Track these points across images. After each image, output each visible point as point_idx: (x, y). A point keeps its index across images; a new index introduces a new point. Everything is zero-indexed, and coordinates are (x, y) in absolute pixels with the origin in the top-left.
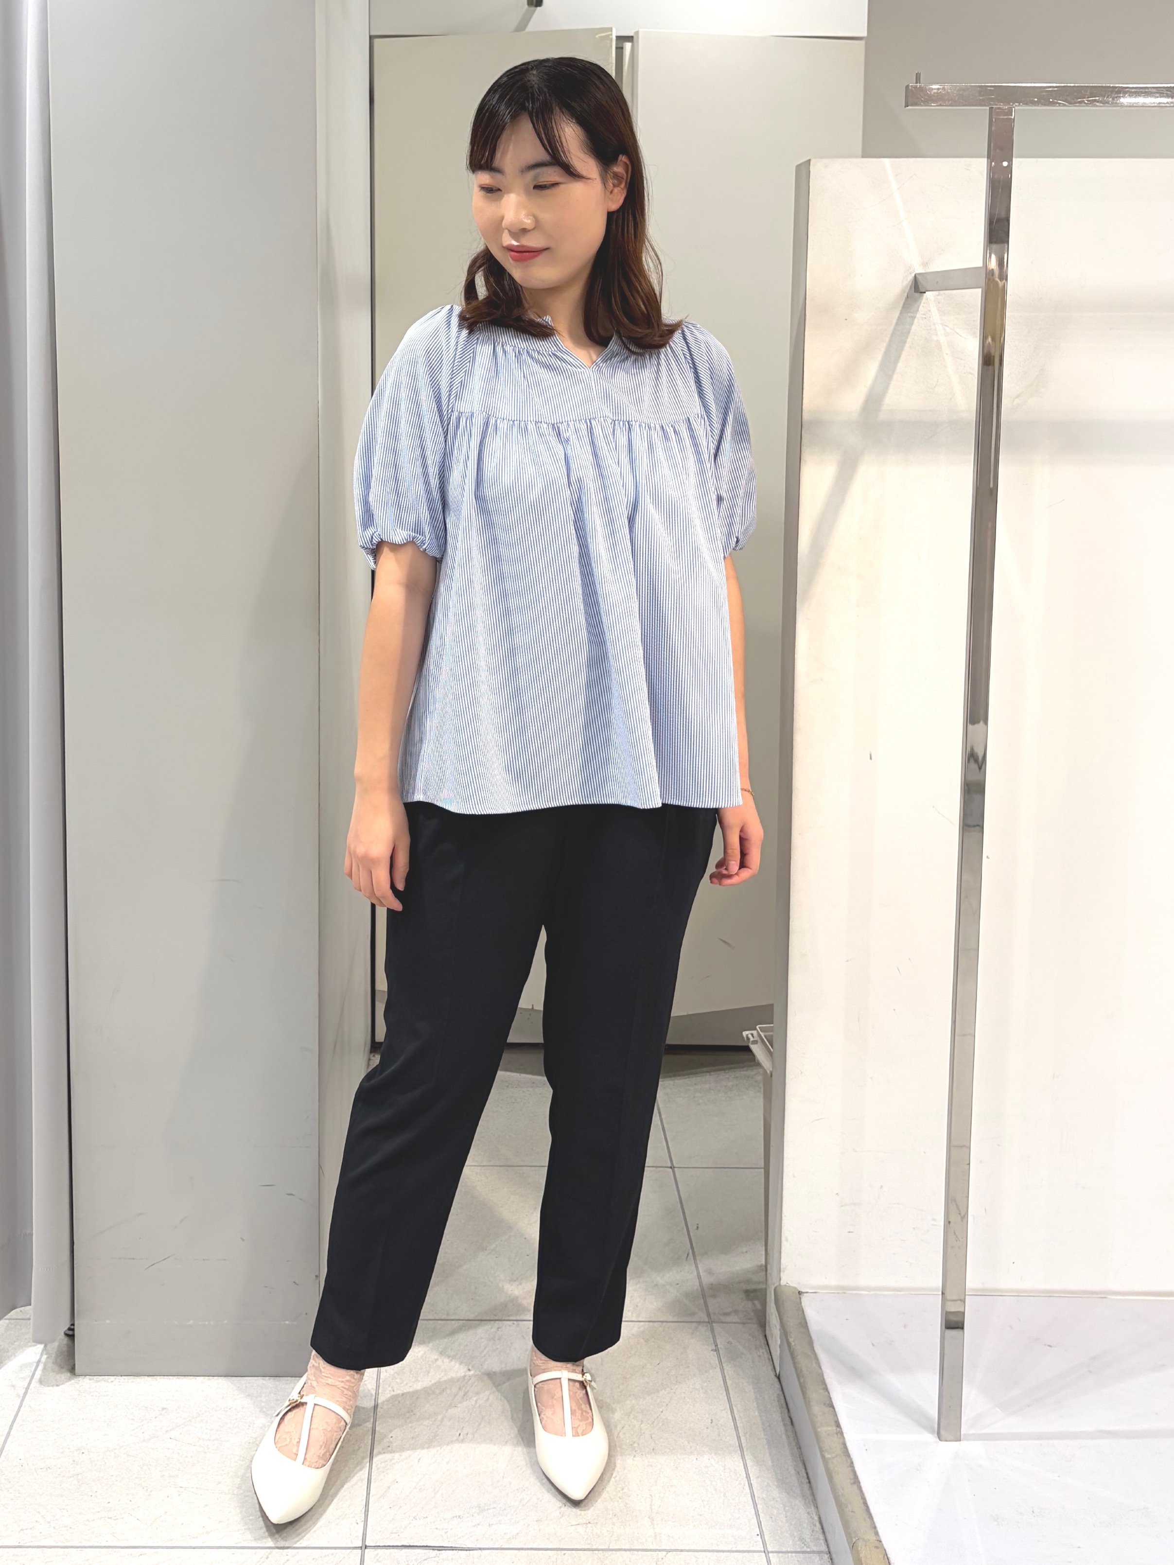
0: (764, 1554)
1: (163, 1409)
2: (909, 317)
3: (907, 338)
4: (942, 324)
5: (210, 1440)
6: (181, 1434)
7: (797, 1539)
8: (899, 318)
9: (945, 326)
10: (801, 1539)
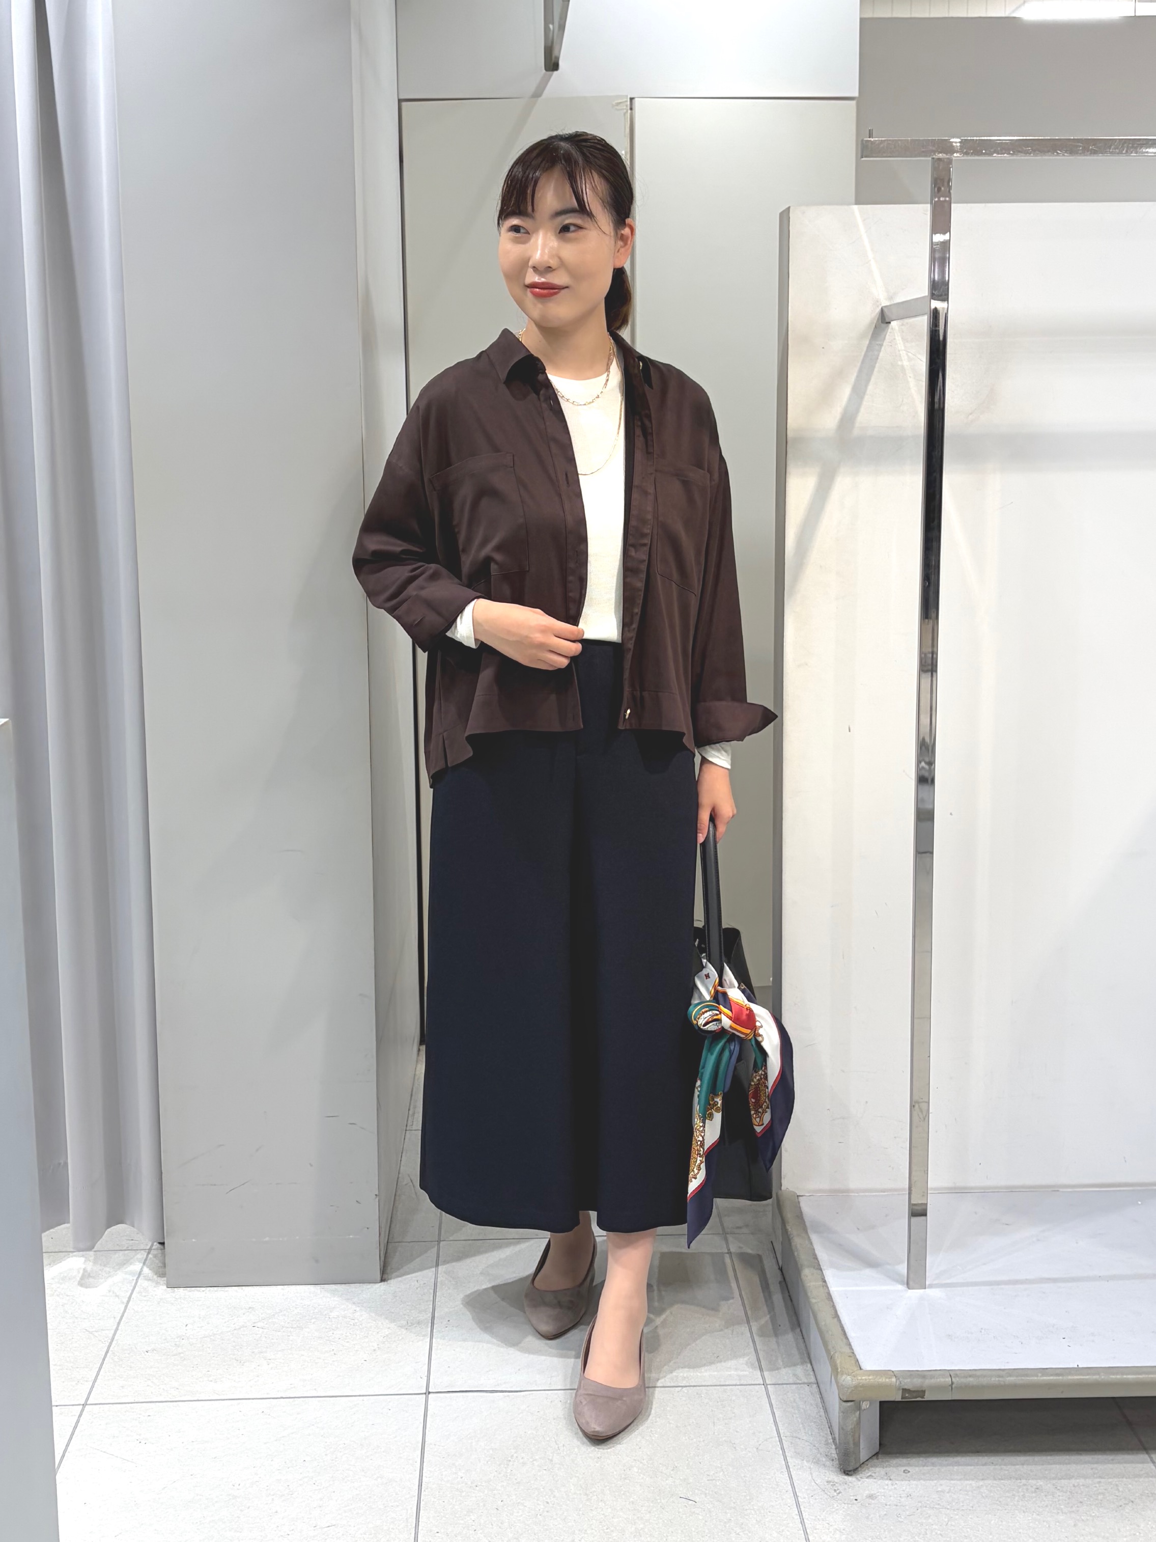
0: (763, 1386)
1: (250, 1308)
2: (877, 344)
3: (876, 363)
4: (904, 350)
5: (292, 1328)
6: (266, 1324)
7: (791, 1375)
8: (868, 347)
9: (909, 352)
10: (795, 1375)
